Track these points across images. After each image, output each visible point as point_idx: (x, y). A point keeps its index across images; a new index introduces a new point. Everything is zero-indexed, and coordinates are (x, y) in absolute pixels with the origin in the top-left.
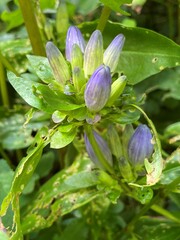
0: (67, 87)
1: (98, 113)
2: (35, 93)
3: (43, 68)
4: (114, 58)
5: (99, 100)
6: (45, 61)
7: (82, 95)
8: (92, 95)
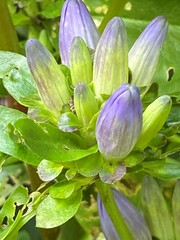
0: (65, 118)
1: (120, 163)
2: (12, 135)
3: (18, 75)
4: (150, 59)
5: (122, 142)
6: (21, 61)
7: (92, 130)
8: (108, 134)
